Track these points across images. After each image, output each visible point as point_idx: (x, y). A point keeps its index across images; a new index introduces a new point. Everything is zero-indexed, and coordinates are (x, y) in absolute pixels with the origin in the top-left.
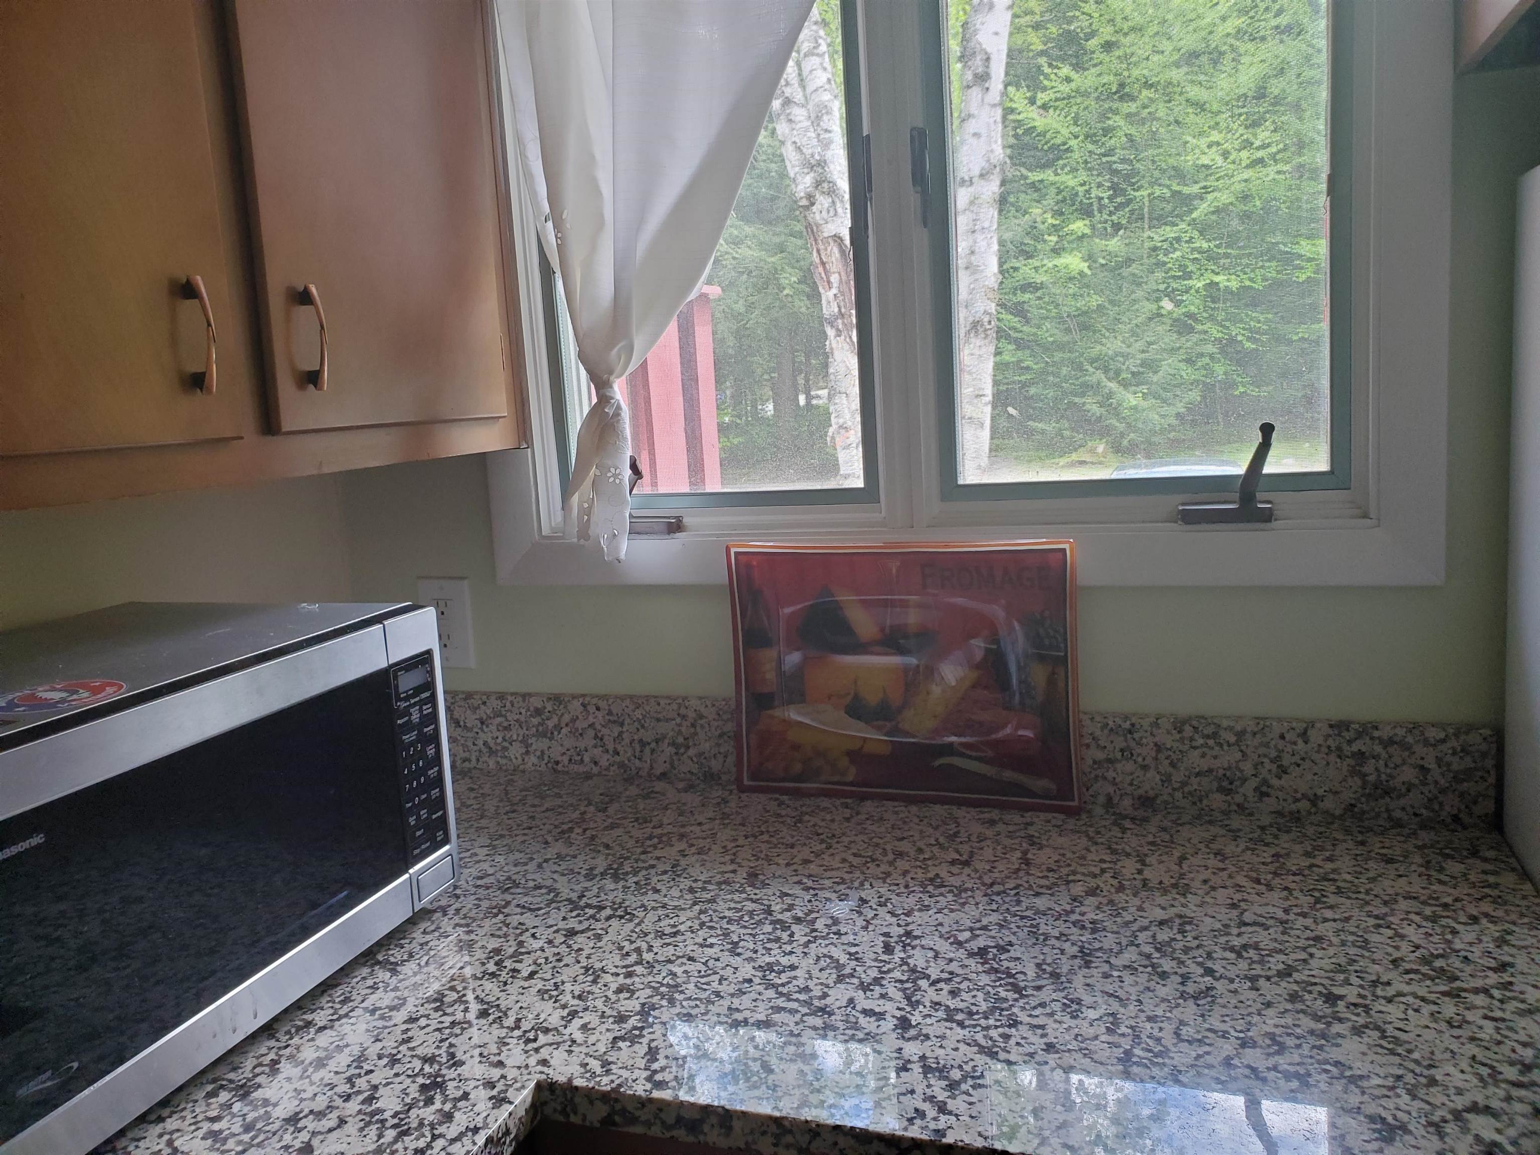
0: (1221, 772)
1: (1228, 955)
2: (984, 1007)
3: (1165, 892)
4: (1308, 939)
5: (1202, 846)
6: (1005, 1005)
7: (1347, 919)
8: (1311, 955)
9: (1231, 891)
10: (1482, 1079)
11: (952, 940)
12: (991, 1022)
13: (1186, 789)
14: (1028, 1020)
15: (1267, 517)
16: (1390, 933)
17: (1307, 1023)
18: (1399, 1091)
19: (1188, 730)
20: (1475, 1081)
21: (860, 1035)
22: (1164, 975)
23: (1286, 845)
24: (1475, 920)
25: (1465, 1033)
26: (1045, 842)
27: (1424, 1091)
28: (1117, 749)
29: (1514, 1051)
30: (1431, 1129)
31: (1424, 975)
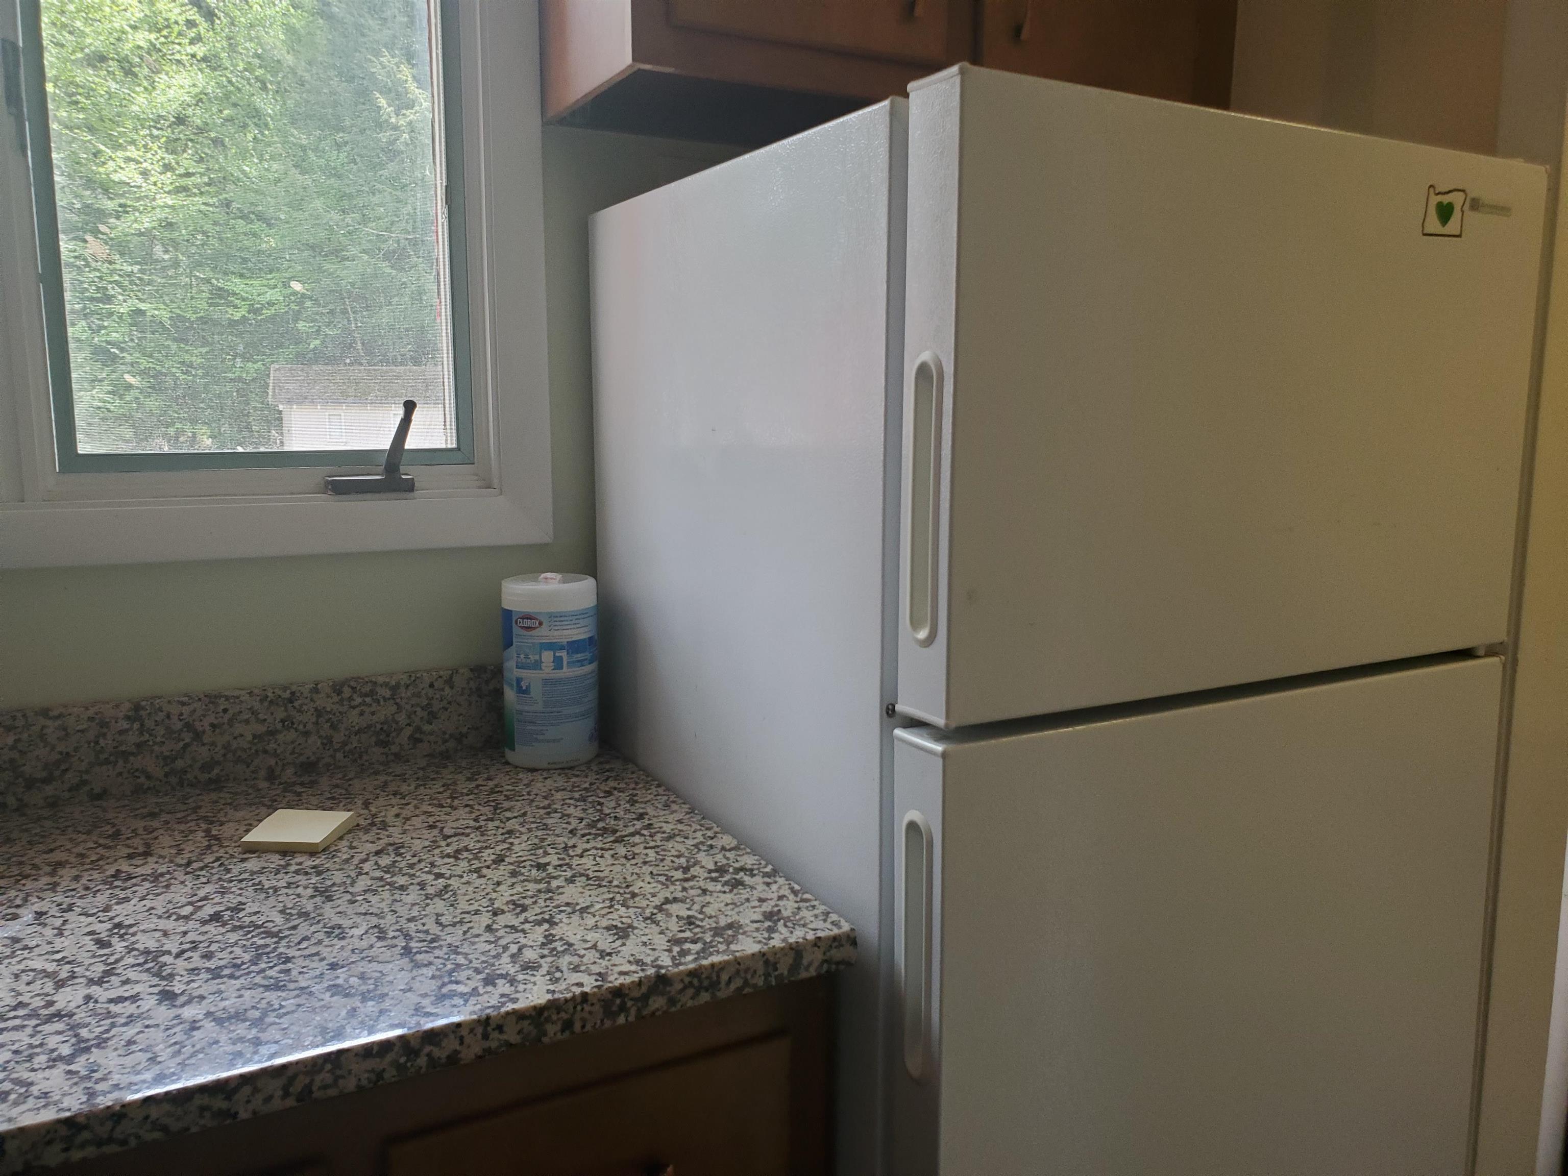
0: (379, 726)
1: (447, 860)
2: (247, 957)
3: (367, 831)
4: (502, 834)
5: (378, 791)
6: (268, 950)
7: (525, 814)
8: (512, 844)
9: (423, 817)
10: (663, 884)
11: (174, 917)
12: (263, 966)
13: (347, 748)
14: (299, 953)
15: (409, 487)
16: (559, 815)
17: (532, 887)
18: (616, 907)
19: (347, 692)
20: (660, 886)
21: (123, 1020)
22: (402, 888)
23: (450, 777)
24: (609, 793)
25: (639, 860)
26: (224, 819)
27: (632, 901)
28: (278, 720)
29: (673, 862)
30: (649, 921)
31: (595, 834)
